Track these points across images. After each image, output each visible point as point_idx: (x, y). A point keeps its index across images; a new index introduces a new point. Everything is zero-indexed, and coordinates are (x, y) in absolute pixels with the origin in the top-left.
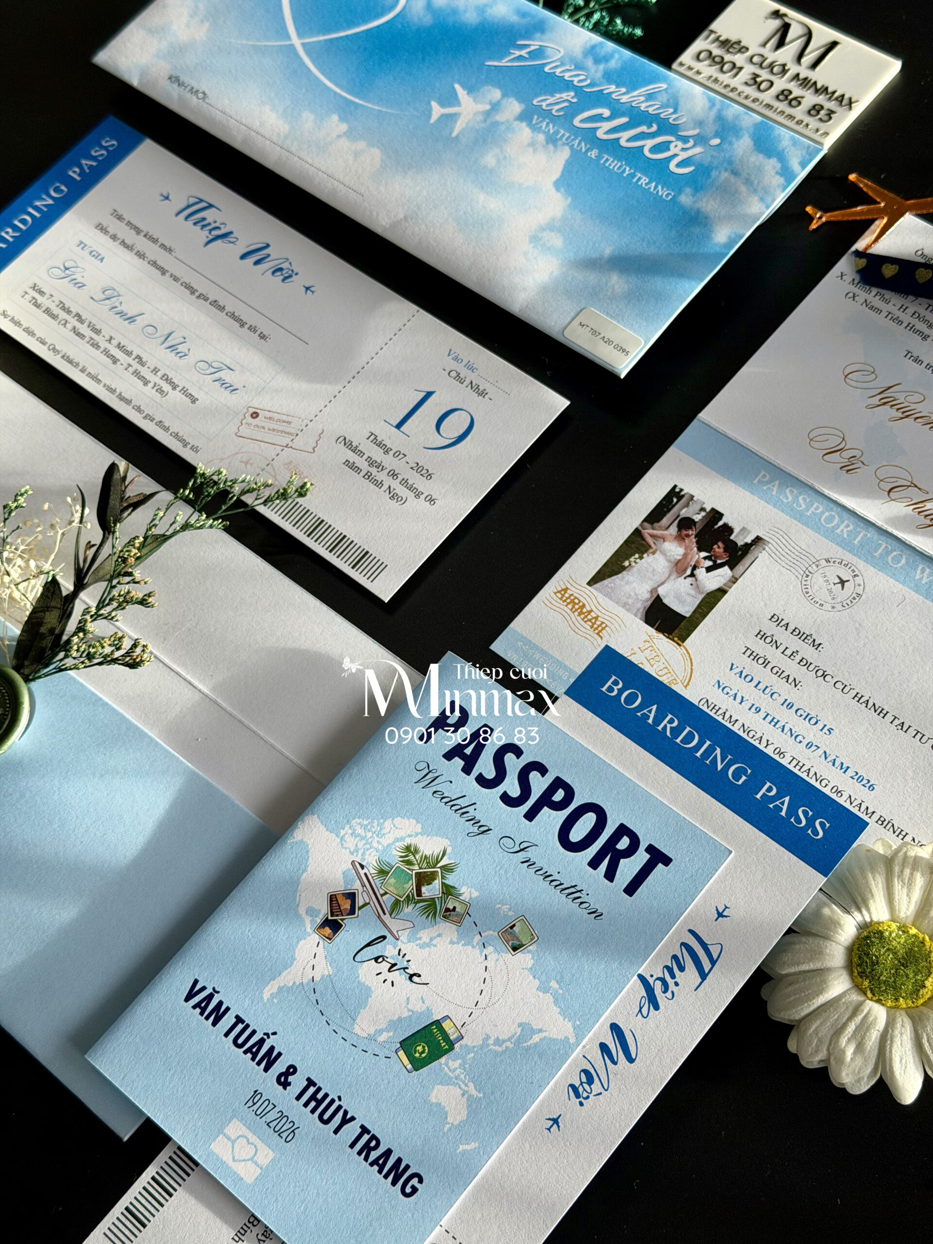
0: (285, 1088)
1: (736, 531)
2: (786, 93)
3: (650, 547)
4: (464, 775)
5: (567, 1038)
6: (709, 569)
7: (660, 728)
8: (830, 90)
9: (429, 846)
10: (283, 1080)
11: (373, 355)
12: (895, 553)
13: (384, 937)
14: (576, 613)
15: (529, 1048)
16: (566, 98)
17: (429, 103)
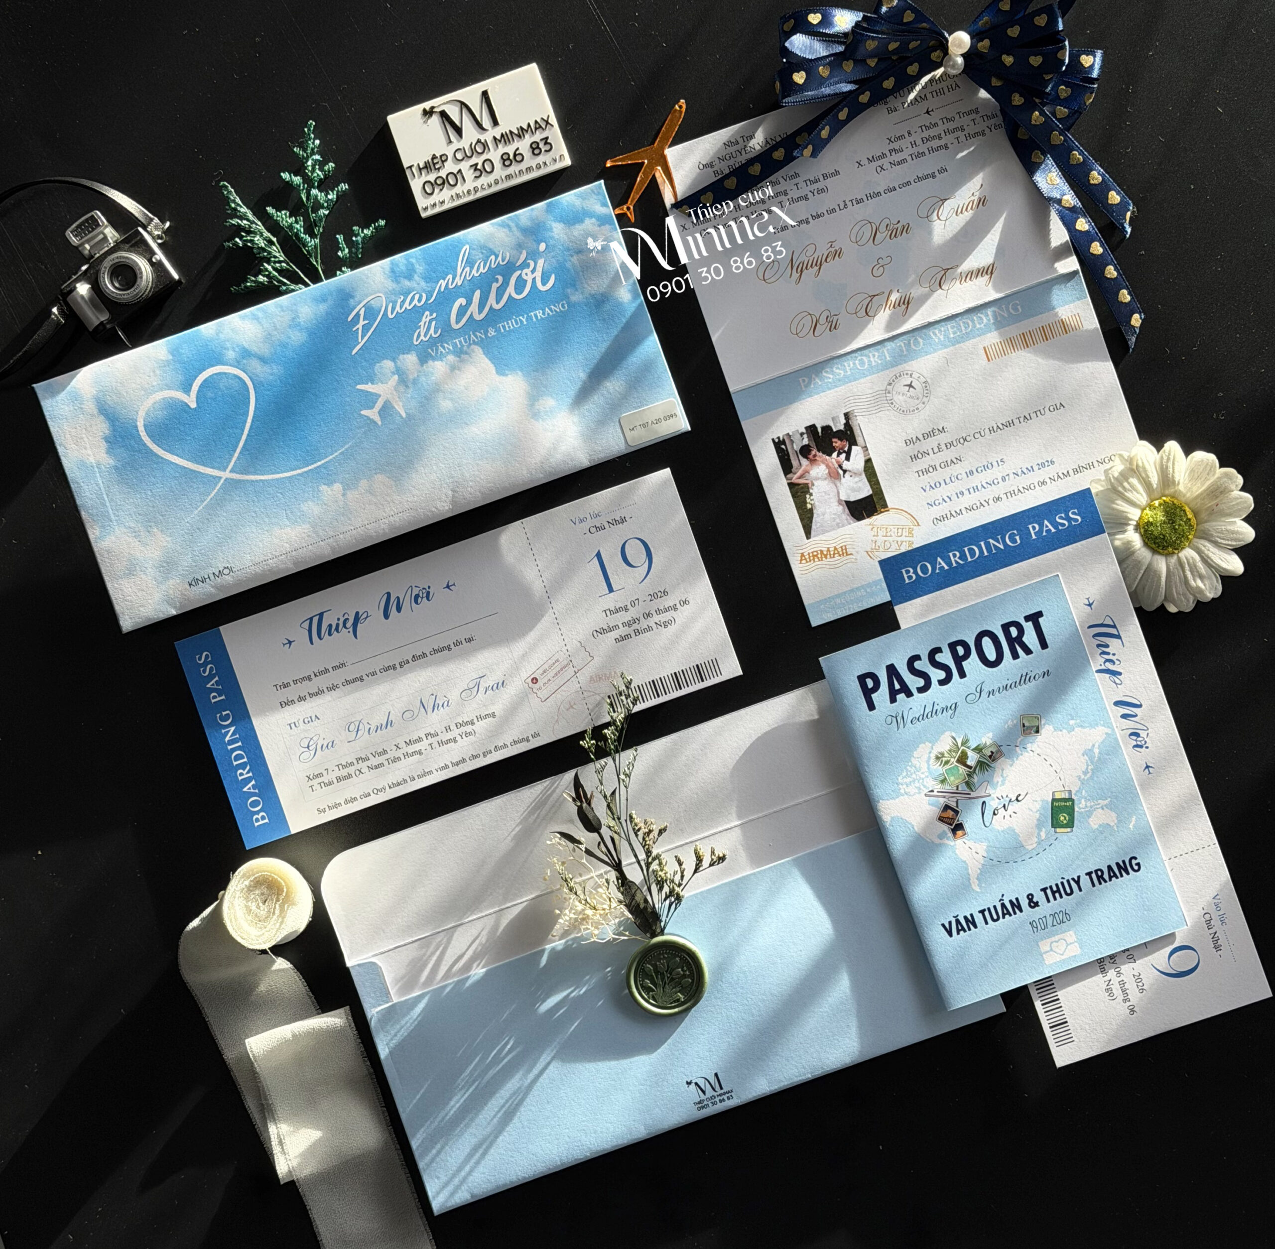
0: (1038, 906)
1: (832, 425)
2: (505, 157)
3: (807, 484)
4: (912, 698)
5: (1106, 734)
6: (848, 458)
7: (954, 565)
8: (525, 127)
9: (944, 745)
10: (1033, 904)
11: (539, 574)
12: (912, 342)
13: (984, 802)
14: (824, 559)
15: (1099, 758)
16: (428, 320)
17: (360, 415)
